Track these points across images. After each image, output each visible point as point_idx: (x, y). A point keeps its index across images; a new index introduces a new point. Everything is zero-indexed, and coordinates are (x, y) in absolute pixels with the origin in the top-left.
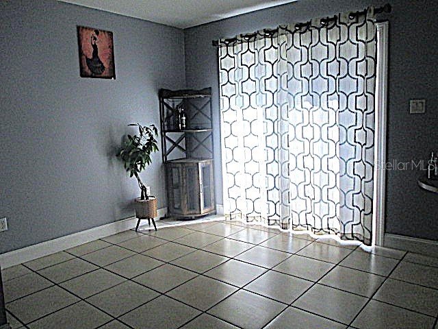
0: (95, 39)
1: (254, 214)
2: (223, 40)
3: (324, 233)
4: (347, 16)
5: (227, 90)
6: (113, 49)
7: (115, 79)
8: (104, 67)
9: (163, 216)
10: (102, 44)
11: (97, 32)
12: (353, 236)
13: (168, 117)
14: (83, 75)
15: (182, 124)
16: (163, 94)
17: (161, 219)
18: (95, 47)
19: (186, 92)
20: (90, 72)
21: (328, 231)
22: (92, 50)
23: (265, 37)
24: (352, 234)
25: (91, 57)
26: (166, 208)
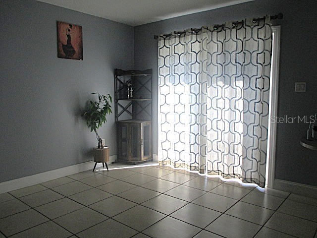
0: (69, 30)
1: (180, 162)
2: (162, 35)
3: (230, 177)
4: (251, 21)
5: (163, 71)
6: (82, 38)
7: (82, 60)
8: (74, 51)
9: (114, 161)
10: (74, 35)
11: (71, 26)
12: (251, 180)
13: (120, 89)
14: (59, 56)
15: (130, 95)
16: (117, 73)
17: (113, 163)
18: (69, 36)
19: (135, 71)
21: (233, 175)
22: (67, 38)
23: (192, 34)
24: (251, 178)
25: (66, 44)
26: (116, 155)
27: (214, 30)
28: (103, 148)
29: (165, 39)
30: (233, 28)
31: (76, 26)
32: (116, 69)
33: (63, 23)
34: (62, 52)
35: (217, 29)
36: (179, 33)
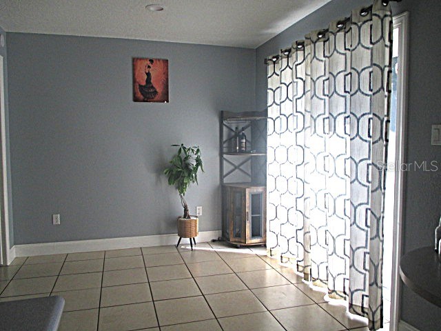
0: (149, 67)
1: (288, 255)
2: (270, 58)
3: (337, 296)
5: (272, 112)
6: (167, 75)
7: (168, 102)
8: (156, 92)
9: (216, 238)
10: (155, 72)
11: (151, 61)
12: (363, 311)
13: (229, 139)
14: (136, 99)
15: (240, 147)
16: (222, 116)
17: (214, 241)
18: (148, 74)
19: (253, 114)
20: (142, 97)
21: (344, 295)
22: (146, 77)
24: (362, 308)
25: (144, 84)
26: (221, 231)
27: (319, 38)
28: (189, 217)
29: (274, 63)
30: (338, 31)
31: (159, 60)
32: (222, 112)
33: (141, 59)
34: (139, 95)
35: (324, 36)
36: (286, 51)
